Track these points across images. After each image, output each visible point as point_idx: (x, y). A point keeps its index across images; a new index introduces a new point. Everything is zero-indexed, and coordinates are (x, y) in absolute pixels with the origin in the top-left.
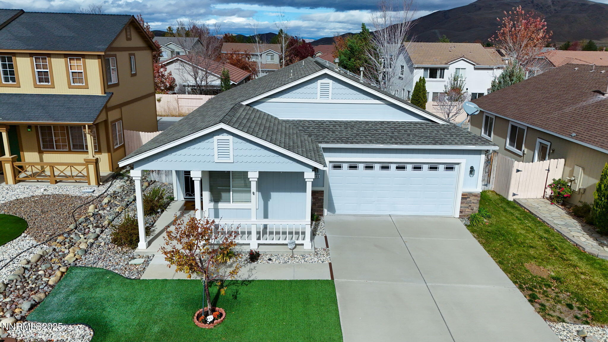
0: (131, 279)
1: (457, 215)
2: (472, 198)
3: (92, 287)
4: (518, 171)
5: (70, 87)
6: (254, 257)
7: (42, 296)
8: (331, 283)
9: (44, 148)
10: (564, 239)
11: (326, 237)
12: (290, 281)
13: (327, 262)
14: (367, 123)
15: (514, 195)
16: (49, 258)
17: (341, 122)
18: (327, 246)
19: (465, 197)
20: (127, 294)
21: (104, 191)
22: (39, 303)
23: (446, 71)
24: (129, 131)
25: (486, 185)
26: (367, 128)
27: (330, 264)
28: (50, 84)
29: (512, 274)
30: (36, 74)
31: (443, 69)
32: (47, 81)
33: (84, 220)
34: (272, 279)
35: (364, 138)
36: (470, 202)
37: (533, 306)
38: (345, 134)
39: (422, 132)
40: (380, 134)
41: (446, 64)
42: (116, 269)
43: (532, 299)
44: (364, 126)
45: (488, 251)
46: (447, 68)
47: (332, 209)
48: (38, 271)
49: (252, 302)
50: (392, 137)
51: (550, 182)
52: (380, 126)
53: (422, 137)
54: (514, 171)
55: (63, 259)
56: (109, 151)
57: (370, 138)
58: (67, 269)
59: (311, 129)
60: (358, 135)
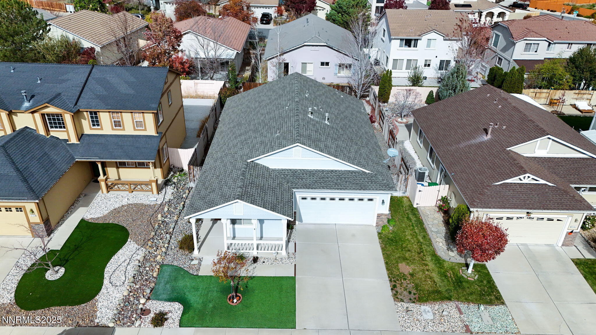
0: (193, 275)
1: (375, 225)
2: (383, 216)
3: (176, 279)
4: (420, 191)
5: (135, 129)
6: (255, 260)
7: (153, 284)
8: (293, 279)
9: (120, 165)
10: (430, 243)
11: (295, 243)
12: (274, 277)
13: (293, 264)
14: (323, 171)
15: (417, 204)
16: (148, 258)
17: (307, 170)
18: (295, 252)
19: (379, 216)
20: (194, 284)
21: (163, 199)
22: (153, 289)
23: (419, 41)
24: (171, 148)
25: (404, 193)
26: (322, 176)
27: (295, 265)
28: (122, 128)
29: (390, 271)
30: (113, 122)
31: (416, 40)
32: (120, 126)
33: (158, 227)
34: (264, 276)
35: (320, 185)
36: (382, 218)
37: (392, 292)
38: (308, 181)
39: (354, 180)
40: (329, 181)
41: (420, 35)
42: (184, 267)
43: (393, 288)
44: (321, 174)
45: (383, 254)
46: (420, 39)
47: (301, 220)
48: (145, 267)
49: (254, 290)
50: (336, 183)
51: (440, 198)
52: (330, 174)
53: (353, 184)
54: (418, 191)
55: (156, 259)
56: (161, 167)
57: (323, 185)
58: (160, 266)
59: (289, 177)
60: (316, 181)
